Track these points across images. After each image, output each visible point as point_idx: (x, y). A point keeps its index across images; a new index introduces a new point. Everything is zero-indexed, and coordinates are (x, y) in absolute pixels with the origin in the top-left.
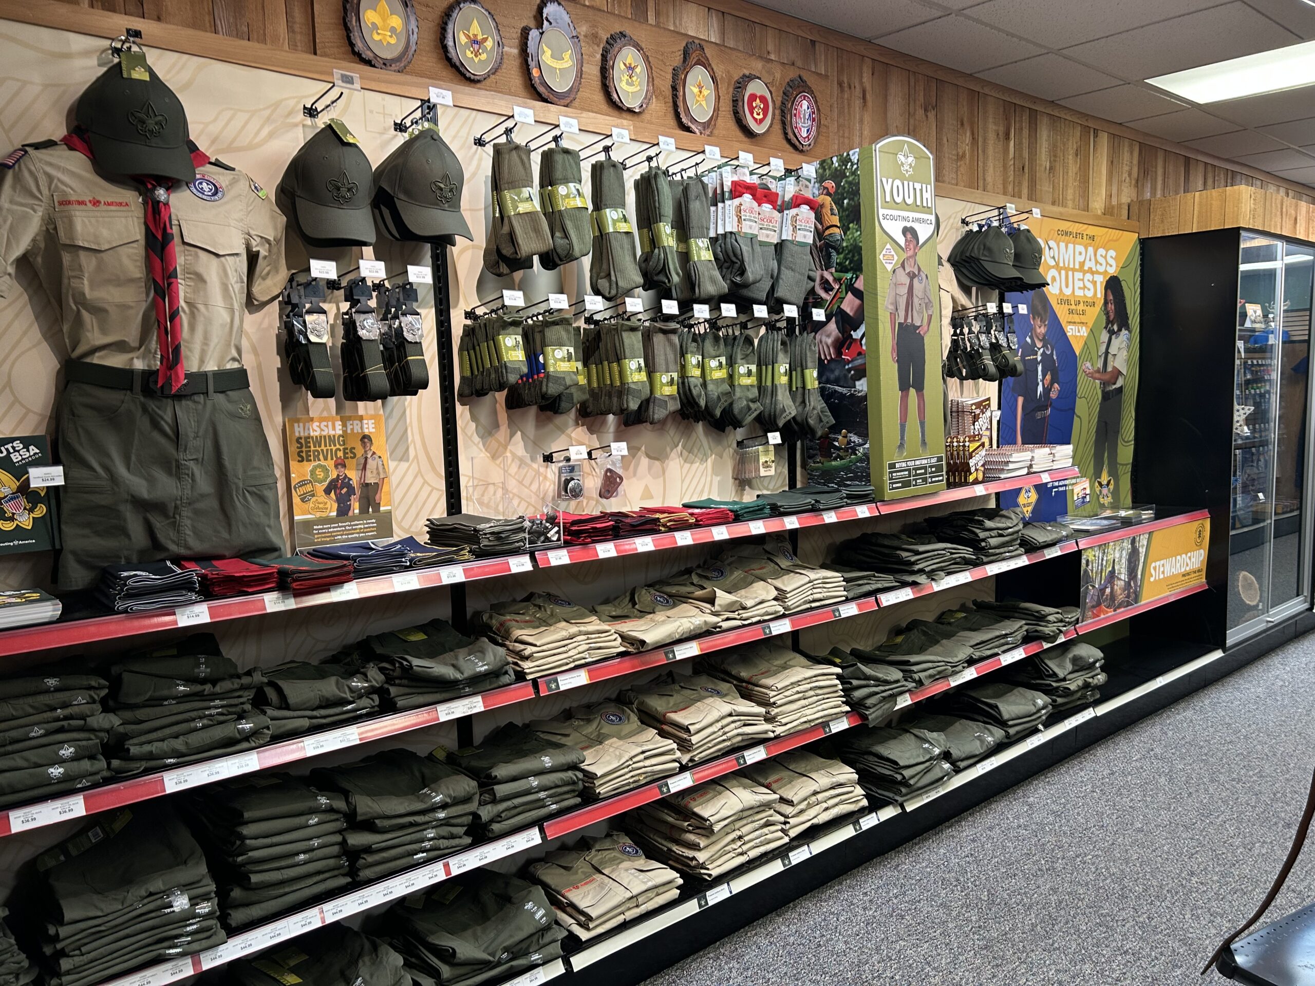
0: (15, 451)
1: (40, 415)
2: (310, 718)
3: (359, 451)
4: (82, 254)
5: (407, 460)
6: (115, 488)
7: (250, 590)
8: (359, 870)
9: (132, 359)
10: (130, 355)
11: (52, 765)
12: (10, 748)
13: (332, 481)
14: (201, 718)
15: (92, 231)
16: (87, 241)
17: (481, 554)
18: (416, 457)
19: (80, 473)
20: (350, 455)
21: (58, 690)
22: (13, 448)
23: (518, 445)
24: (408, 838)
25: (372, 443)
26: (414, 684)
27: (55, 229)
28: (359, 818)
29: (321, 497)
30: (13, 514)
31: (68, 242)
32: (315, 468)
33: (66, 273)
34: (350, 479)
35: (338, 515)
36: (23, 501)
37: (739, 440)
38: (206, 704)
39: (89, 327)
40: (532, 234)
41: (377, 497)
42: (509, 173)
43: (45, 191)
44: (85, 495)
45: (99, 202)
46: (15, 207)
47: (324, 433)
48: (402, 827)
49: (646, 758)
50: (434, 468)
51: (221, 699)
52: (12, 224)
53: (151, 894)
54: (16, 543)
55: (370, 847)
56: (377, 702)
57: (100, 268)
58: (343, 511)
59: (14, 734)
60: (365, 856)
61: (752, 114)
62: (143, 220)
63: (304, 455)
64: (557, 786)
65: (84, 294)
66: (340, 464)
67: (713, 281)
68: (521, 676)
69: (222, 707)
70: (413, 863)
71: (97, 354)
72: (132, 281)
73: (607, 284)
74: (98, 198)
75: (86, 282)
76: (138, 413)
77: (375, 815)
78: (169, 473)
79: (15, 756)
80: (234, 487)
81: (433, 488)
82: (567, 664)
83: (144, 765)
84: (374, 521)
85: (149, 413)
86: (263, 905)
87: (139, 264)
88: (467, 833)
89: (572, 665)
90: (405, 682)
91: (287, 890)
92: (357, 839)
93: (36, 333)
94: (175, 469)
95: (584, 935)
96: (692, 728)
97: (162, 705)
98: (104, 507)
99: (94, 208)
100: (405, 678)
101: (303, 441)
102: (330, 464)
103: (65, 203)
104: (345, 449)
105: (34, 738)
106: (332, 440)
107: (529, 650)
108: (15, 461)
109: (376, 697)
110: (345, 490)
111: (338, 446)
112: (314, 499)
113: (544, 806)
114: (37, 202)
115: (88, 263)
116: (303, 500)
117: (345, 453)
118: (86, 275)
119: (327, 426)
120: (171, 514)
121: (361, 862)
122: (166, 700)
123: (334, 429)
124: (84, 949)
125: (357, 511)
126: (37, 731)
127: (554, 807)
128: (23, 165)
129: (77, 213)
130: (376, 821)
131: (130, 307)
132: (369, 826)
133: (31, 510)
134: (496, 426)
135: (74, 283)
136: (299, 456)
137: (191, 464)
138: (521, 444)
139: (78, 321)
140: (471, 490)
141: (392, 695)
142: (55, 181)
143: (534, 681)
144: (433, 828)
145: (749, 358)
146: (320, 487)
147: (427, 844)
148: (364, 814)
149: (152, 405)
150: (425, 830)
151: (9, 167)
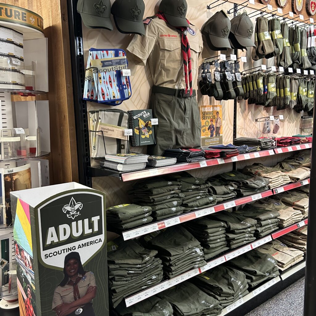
0: (144, 114)
1: (146, 103)
2: (223, 198)
3: (216, 117)
4: (166, 52)
5: (225, 120)
6: (171, 125)
7: (215, 157)
8: (231, 245)
9: (175, 86)
10: (174, 84)
11: (172, 207)
12: (163, 202)
13: (210, 126)
14: (198, 196)
15: (169, 44)
16: (168, 48)
17: (262, 149)
18: (227, 119)
19: (162, 121)
20: (214, 118)
21: (171, 185)
22: (144, 113)
23: (250, 116)
24: (242, 237)
25: (219, 115)
26: (246, 189)
27: (159, 44)
28: (231, 229)
29: (207, 131)
30: (144, 133)
31: (163, 48)
32: (206, 121)
33: (160, 58)
34: (214, 125)
35: (211, 137)
36: (146, 129)
37: (302, 116)
38: (199, 192)
39: (164, 75)
40: (269, 47)
41: (219, 131)
42: (263, 27)
43: (157, 32)
44: (163, 128)
45: (170, 35)
46: (150, 37)
47: (209, 111)
48: (241, 233)
49: (295, 215)
50: (231, 123)
51: (202, 191)
52: (149, 42)
53: (189, 249)
54: (146, 142)
55: (234, 238)
56: (236, 194)
57: (170, 57)
58: (212, 136)
59: (164, 198)
60: (232, 241)
61: (311, 8)
62: (180, 41)
63: (204, 117)
64: (274, 223)
65: (164, 65)
66: (212, 121)
67: (308, 63)
68: (269, 187)
69: (203, 193)
70: (243, 244)
71: (164, 84)
72: (177, 60)
73: (284, 63)
74: (170, 34)
75: (165, 61)
76: (176, 102)
77: (235, 229)
78: (182, 122)
79: (164, 204)
80: (196, 126)
81: (230, 129)
82: (279, 185)
83: (191, 209)
84: (218, 139)
85: (179, 103)
86: (211, 254)
87: (179, 55)
88: (254, 236)
89: (280, 185)
90: (244, 188)
91: (216, 250)
92: (231, 236)
93: (145, 78)
94: (183, 120)
95: (282, 269)
96: (305, 207)
97: (189, 192)
98: (168, 131)
99: (169, 37)
100: (244, 187)
101: (204, 113)
102: (209, 120)
103: (162, 36)
104: (213, 116)
105: (168, 199)
106: (210, 113)
107: (270, 180)
108: (144, 117)
109: (236, 192)
110: (212, 129)
111: (211, 115)
112: (206, 131)
113: (271, 229)
114: (155, 36)
115: (167, 54)
116: (203, 131)
117: (213, 117)
118: (166, 59)
119: (209, 108)
120: (182, 134)
121: (232, 243)
122: (189, 190)
123: (211, 110)
124: (176, 264)
125: (215, 136)
126: (169, 197)
127: (273, 229)
128: (151, 23)
129: (165, 39)
130: (235, 230)
131: (176, 69)
132: (233, 232)
133: (148, 132)
134: (245, 109)
135: (162, 61)
136: (203, 118)
137: (187, 119)
138: (251, 116)
139: (160, 74)
140: (239, 130)
141: (241, 192)
142: (159, 29)
143: (272, 189)
144: (247, 234)
145: (312, 89)
146: (207, 127)
147: (247, 239)
148: (233, 228)
149: (179, 100)
150: (245, 234)
151: (147, 24)
